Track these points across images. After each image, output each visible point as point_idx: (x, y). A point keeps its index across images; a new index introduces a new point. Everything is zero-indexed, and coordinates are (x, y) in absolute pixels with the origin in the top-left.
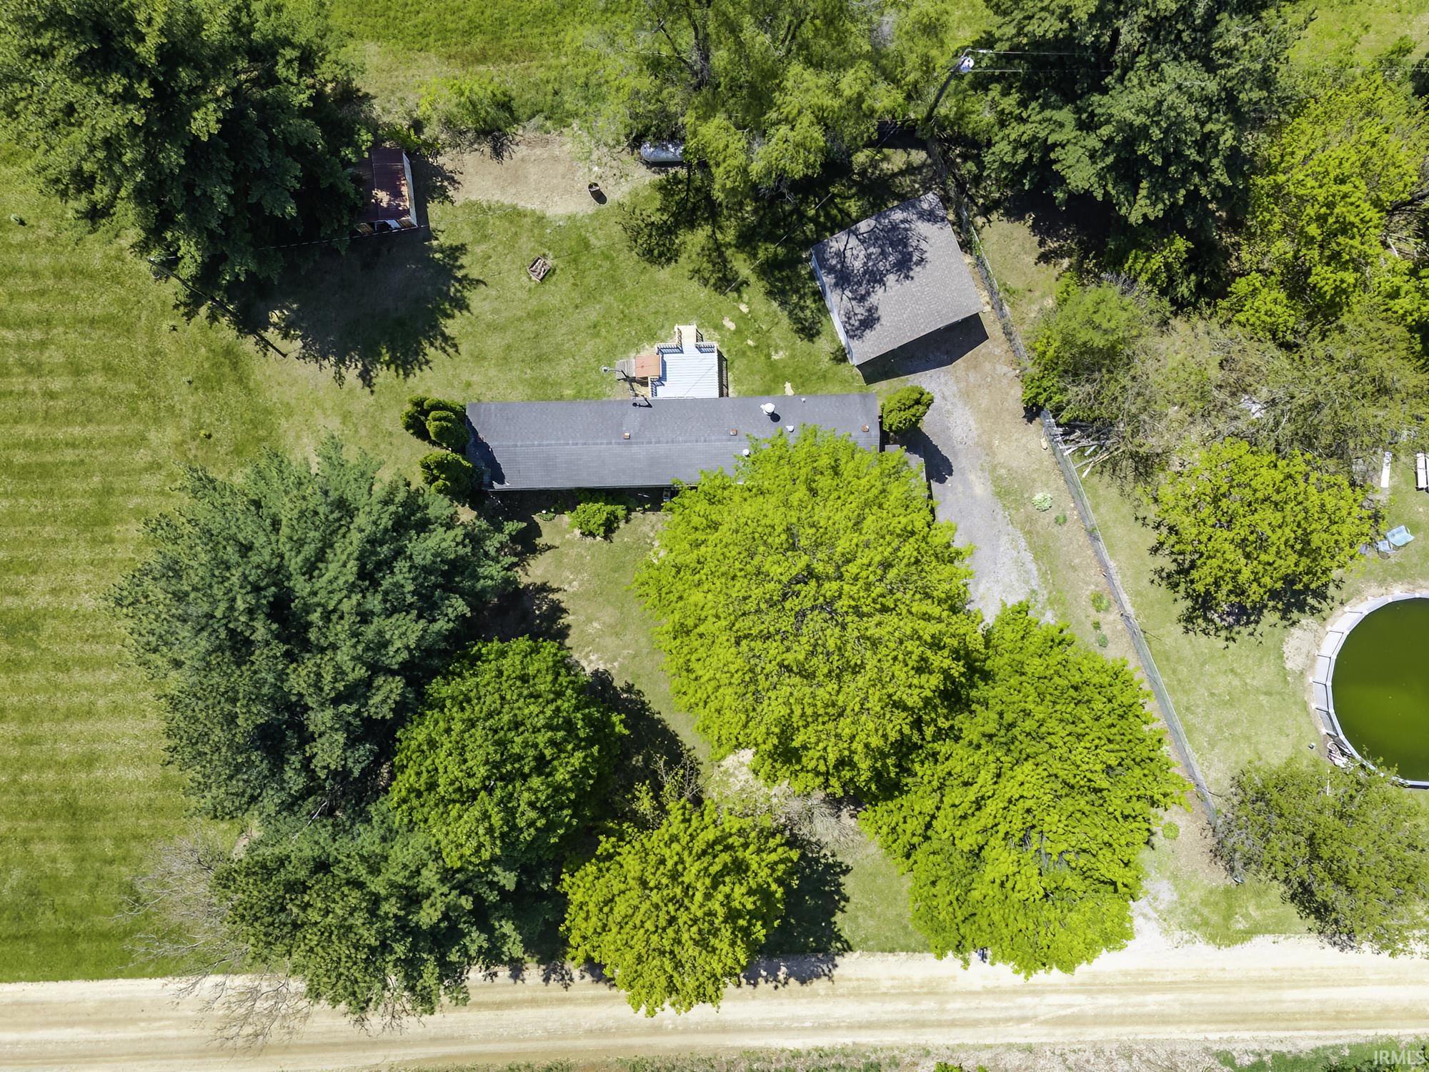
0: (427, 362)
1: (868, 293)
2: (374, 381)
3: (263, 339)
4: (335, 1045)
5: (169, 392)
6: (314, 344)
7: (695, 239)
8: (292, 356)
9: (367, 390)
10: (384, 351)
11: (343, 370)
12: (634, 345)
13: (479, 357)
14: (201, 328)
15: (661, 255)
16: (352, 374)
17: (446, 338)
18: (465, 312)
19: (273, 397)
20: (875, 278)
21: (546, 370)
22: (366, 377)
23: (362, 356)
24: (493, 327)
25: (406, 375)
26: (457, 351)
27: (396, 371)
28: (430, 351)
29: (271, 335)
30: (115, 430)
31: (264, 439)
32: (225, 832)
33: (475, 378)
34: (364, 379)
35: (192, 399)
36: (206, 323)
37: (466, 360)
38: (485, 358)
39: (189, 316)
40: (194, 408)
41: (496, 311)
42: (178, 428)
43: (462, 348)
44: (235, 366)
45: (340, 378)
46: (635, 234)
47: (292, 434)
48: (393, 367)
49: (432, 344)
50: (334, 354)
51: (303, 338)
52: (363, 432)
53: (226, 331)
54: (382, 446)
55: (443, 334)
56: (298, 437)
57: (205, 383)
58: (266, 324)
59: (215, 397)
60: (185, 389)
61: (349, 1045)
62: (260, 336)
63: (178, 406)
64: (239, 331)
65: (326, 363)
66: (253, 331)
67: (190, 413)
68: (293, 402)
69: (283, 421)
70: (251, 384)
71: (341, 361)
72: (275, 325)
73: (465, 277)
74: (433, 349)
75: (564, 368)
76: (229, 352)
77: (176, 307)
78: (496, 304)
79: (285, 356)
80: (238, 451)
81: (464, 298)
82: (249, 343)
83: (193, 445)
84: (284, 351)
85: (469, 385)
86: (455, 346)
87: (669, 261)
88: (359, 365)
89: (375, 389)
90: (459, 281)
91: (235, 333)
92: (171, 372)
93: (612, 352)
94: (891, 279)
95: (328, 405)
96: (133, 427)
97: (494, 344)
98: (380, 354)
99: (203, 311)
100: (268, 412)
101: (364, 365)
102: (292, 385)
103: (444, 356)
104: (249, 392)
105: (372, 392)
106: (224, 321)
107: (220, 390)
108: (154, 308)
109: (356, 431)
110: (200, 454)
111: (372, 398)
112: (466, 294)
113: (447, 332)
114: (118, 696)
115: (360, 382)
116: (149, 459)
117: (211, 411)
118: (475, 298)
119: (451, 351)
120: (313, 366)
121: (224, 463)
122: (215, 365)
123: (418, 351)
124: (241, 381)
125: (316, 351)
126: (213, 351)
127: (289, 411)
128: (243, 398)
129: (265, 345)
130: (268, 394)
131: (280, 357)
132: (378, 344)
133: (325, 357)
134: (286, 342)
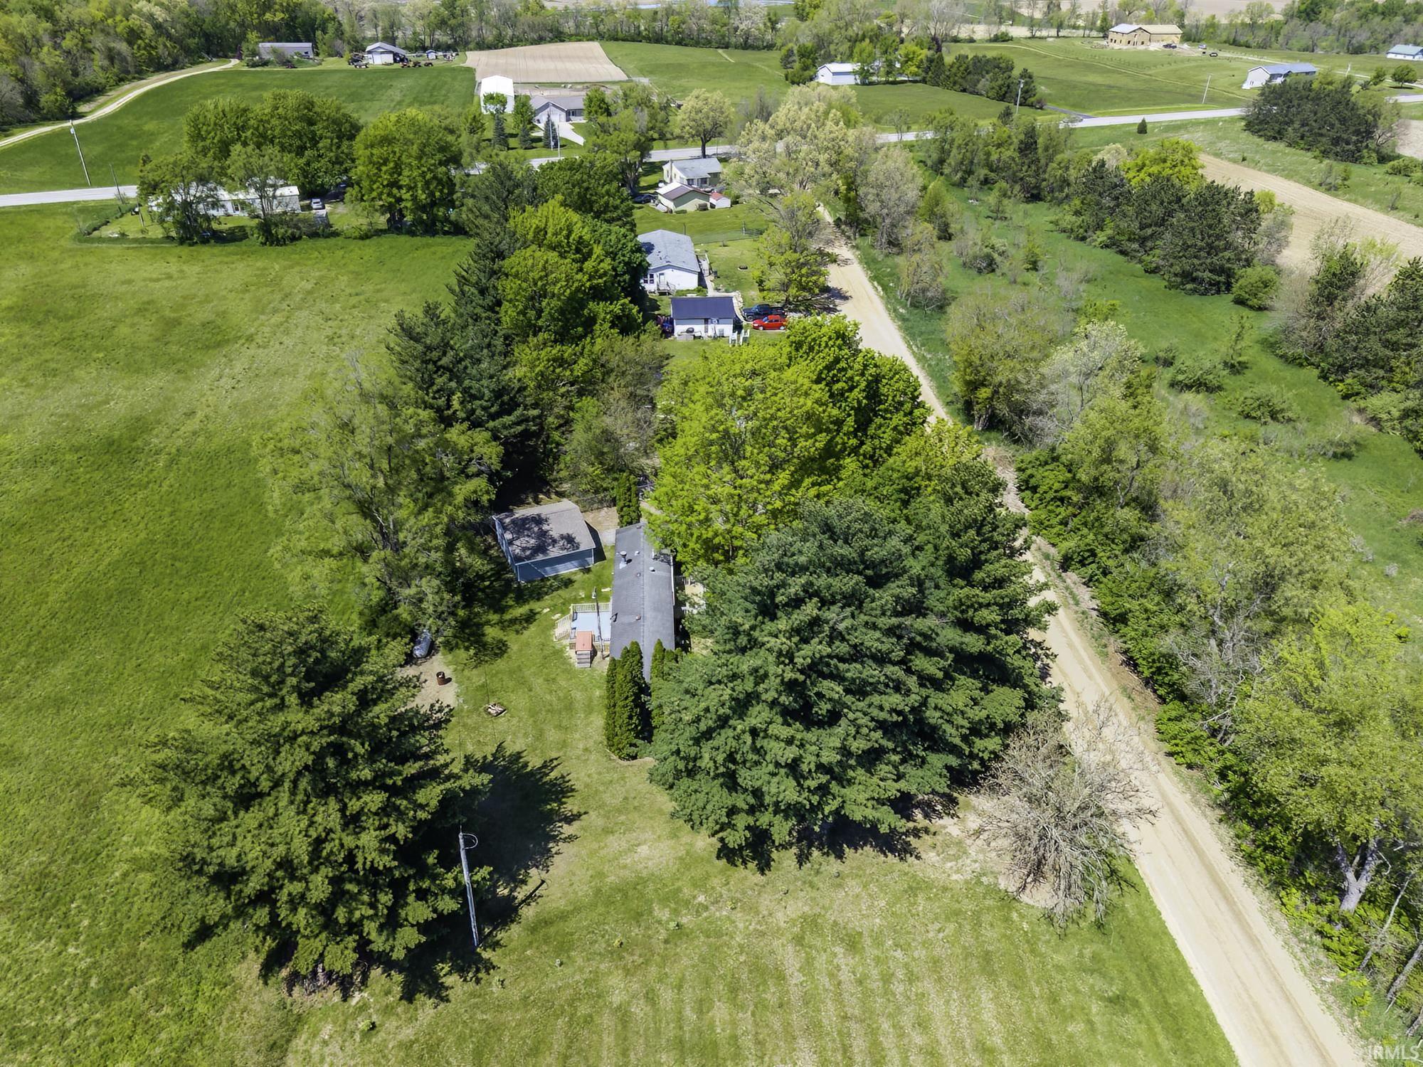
0: (563, 777)
1: (552, 539)
2: (575, 812)
3: (523, 901)
5: (568, 986)
6: (535, 859)
7: (492, 633)
8: (544, 875)
9: (583, 818)
10: (549, 807)
11: (563, 836)
12: (565, 661)
13: (564, 744)
14: (505, 955)
15: (500, 649)
16: (567, 830)
17: (544, 766)
18: (523, 755)
19: (583, 890)
20: (544, 534)
22: (569, 820)
23: (552, 822)
24: (540, 736)
25: (573, 790)
26: (556, 759)
27: (568, 797)
28: (553, 775)
29: (520, 894)
30: (609, 1040)
31: (625, 895)
33: (581, 746)
34: (573, 821)
35: (580, 961)
36: (499, 951)
37: (565, 752)
38: (564, 741)
39: (489, 966)
40: (588, 960)
41: (526, 735)
42: (611, 974)
43: (554, 755)
44: (547, 923)
45: (571, 838)
46: (479, 663)
47: (622, 873)
48: (564, 800)
49: (547, 775)
50: (546, 844)
51: (527, 868)
52: (623, 818)
53: (512, 934)
55: (540, 768)
56: (625, 867)
57: (564, 948)
58: (510, 898)
59: (579, 939)
60: (568, 971)
62: (520, 904)
63: (585, 976)
64: (512, 921)
65: (554, 850)
66: (515, 910)
67: (594, 963)
68: (590, 873)
69: (608, 880)
70: (570, 908)
71: (554, 839)
72: (511, 891)
73: (493, 755)
75: (578, 695)
76: (533, 930)
77: (478, 981)
78: (520, 735)
79: (543, 882)
80: (637, 917)
81: (511, 756)
82: (528, 912)
83: (629, 958)
84: (539, 882)
85: (586, 750)
86: (551, 761)
87: (505, 645)
88: (559, 824)
89: (582, 811)
90: (495, 758)
91: (514, 925)
92: (550, 984)
93: (569, 671)
94: (545, 527)
95: (595, 846)
96: (606, 1020)
97: (552, 735)
98: (552, 810)
99: (486, 955)
100: (598, 891)
101: (560, 821)
102: (574, 874)
103: (559, 767)
104: (577, 910)
105: (586, 814)
106: (500, 935)
107: (572, 934)
108: (476, 1006)
109: (622, 823)
110: (637, 952)
111: (591, 813)
112: (508, 754)
113: (538, 765)
114: (906, 1021)
115: (575, 824)
116: (641, 1002)
117: (593, 942)
118: (511, 748)
119: (555, 763)
120: (556, 859)
121: (648, 928)
122: (546, 940)
123: (553, 784)
124: (563, 916)
125: (543, 856)
126: (531, 943)
127: (601, 875)
128: (583, 914)
129: (529, 898)
130: (580, 894)
131: (544, 885)
132: (542, 812)
133: (549, 850)
134: (530, 881)
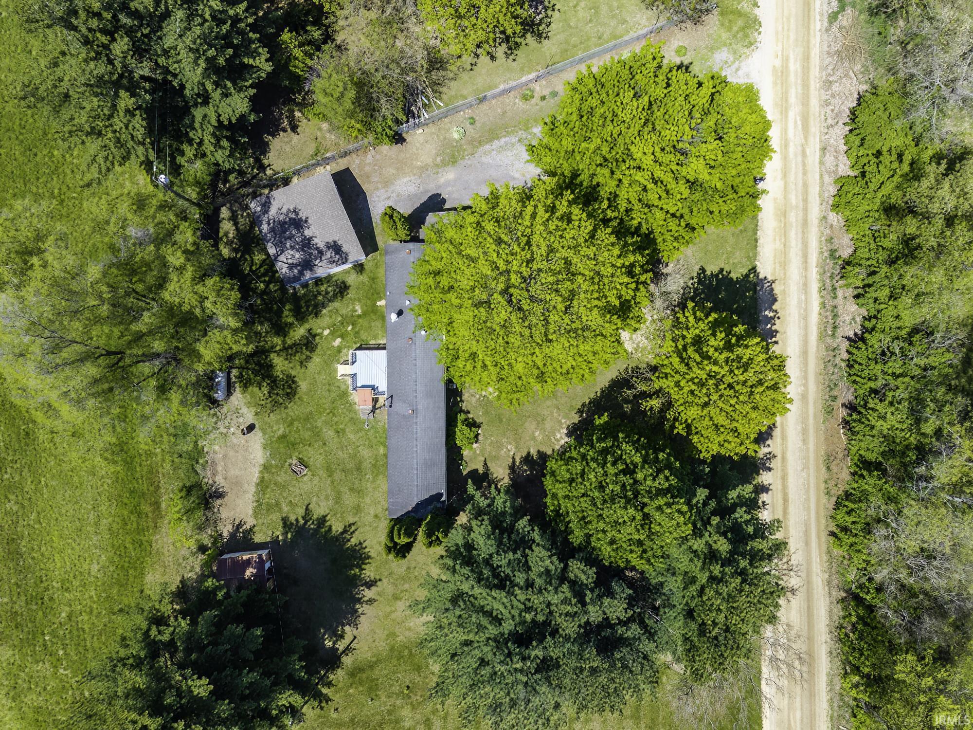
0: (360, 543)
1: (317, 248)
2: (372, 578)
3: (344, 652)
4: (809, 607)
5: (378, 713)
6: (348, 618)
7: (280, 364)
8: (355, 632)
9: (379, 583)
10: (353, 572)
11: (365, 599)
12: (350, 406)
13: (358, 509)
14: (336, 692)
15: (291, 388)
16: (368, 594)
17: (345, 531)
18: (327, 518)
19: (382, 645)
20: (307, 244)
21: (367, 465)
22: (370, 584)
23: (356, 586)
24: (338, 499)
25: (369, 557)
26: (353, 524)
27: (366, 564)
28: (353, 541)
29: (341, 646)
31: (410, 651)
32: (668, 678)
33: (372, 512)
34: (371, 585)
35: (383, 698)
36: (332, 689)
37: (360, 518)
38: (359, 506)
39: (328, 700)
40: (389, 697)
41: (327, 498)
42: (403, 707)
43: (352, 520)
44: (361, 670)
45: (371, 601)
46: (276, 404)
47: (407, 633)
48: (363, 566)
49: (349, 540)
50: (354, 606)
51: (343, 625)
52: (407, 586)
53: (339, 676)
54: (416, 574)
55: (342, 533)
56: (409, 629)
57: (373, 690)
58: (334, 650)
59: (382, 684)
60: (377, 703)
61: (809, 599)
62: (342, 654)
63: (388, 707)
64: (338, 667)
65: (360, 611)
66: (339, 658)
67: (392, 700)
68: (386, 632)
69: (398, 639)
70: (374, 659)
71: (359, 600)
72: (334, 643)
73: (303, 518)
74: (352, 540)
75: (365, 453)
76: (352, 674)
77: (322, 708)
78: (322, 498)
79: (355, 638)
80: (418, 669)
81: (318, 519)
82: (347, 660)
83: (414, 698)
84: (352, 638)
85: (376, 516)
86: (350, 525)
87: (294, 382)
88: (362, 588)
89: (378, 577)
90: (306, 522)
91: (339, 670)
92: (365, 712)
93: (354, 421)
94: (307, 233)
95: (388, 609)
97: (349, 500)
98: (355, 575)
99: (325, 691)
100: (392, 649)
101: (362, 586)
102: (375, 633)
103: (357, 533)
104: (379, 661)
105: (380, 580)
106: (331, 677)
107: (378, 680)
108: (322, 723)
109: (406, 591)
110: (419, 693)
111: (384, 580)
112: (315, 517)
113: (340, 530)
115: (373, 588)
116: (422, 726)
117: (391, 686)
118: (318, 511)
119: (353, 528)
120: (362, 619)
121: (426, 678)
122: (361, 683)
123: (353, 549)
124: (371, 666)
125: (352, 617)
126: (351, 684)
127: (392, 635)
128: (383, 665)
129: (348, 650)
130: (381, 649)
131: (356, 641)
132: (348, 576)
133: (356, 611)
134: (346, 636)
